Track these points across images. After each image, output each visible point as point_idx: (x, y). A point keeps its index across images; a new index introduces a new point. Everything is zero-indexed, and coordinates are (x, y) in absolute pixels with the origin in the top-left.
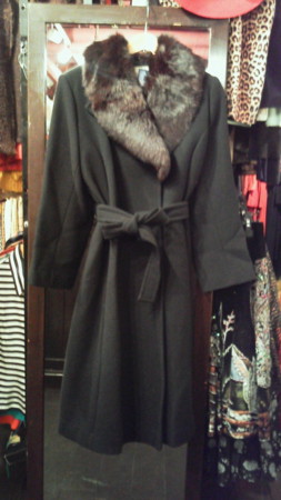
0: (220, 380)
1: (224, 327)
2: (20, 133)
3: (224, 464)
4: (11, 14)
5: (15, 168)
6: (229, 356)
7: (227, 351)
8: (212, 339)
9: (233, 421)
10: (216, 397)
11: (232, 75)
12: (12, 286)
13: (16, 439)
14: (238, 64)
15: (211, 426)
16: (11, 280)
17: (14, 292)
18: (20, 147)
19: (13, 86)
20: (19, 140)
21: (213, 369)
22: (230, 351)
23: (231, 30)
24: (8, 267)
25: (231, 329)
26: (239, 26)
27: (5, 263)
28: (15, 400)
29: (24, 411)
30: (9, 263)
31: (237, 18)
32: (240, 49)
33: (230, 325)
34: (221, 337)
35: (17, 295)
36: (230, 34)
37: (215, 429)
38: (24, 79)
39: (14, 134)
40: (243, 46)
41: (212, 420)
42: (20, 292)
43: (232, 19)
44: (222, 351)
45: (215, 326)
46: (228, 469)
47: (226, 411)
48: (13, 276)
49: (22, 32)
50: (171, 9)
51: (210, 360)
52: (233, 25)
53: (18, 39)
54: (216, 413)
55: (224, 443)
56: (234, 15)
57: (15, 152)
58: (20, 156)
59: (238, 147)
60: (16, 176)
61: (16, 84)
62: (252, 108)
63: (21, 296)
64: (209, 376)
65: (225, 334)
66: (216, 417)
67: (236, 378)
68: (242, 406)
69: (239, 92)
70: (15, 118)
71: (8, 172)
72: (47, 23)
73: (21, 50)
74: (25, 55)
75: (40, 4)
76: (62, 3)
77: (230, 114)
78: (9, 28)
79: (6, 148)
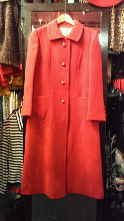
0: (111, 164)
1: (111, 141)
2: (21, 59)
3: (114, 204)
4: (17, 9)
5: (18, 74)
6: (114, 153)
7: (113, 151)
8: (106, 146)
9: (117, 183)
10: (109, 172)
11: (111, 30)
12: (17, 126)
13: (18, 197)
14: (113, 26)
15: (107, 186)
16: (16, 124)
17: (18, 129)
18: (21, 65)
19: (18, 40)
20: (20, 62)
21: (107, 160)
22: (115, 151)
23: (110, 12)
24: (15, 118)
25: (114, 141)
26: (113, 10)
27: (14, 116)
28: (18, 179)
30: (16, 116)
31: (112, 7)
34: (110, 146)
35: (19, 130)
36: (110, 14)
38: (23, 36)
39: (18, 59)
40: (115, 19)
43: (110, 8)
44: (111, 152)
45: (107, 141)
46: (115, 206)
47: (114, 179)
48: (17, 122)
49: (22, 16)
50: (85, 4)
51: (106, 156)
53: (20, 18)
54: (109, 180)
55: (113, 194)
57: (19, 66)
58: (21, 68)
60: (18, 78)
61: (19, 38)
62: (120, 45)
63: (21, 131)
65: (112, 144)
66: (109, 182)
67: (118, 163)
68: (121, 175)
69: (115, 38)
70: (19, 52)
71: (15, 77)
72: (32, 11)
73: (22, 23)
74: (23, 25)
75: (29, 4)
76: (39, 3)
77: (111, 47)
78: (16, 15)
79: (15, 65)
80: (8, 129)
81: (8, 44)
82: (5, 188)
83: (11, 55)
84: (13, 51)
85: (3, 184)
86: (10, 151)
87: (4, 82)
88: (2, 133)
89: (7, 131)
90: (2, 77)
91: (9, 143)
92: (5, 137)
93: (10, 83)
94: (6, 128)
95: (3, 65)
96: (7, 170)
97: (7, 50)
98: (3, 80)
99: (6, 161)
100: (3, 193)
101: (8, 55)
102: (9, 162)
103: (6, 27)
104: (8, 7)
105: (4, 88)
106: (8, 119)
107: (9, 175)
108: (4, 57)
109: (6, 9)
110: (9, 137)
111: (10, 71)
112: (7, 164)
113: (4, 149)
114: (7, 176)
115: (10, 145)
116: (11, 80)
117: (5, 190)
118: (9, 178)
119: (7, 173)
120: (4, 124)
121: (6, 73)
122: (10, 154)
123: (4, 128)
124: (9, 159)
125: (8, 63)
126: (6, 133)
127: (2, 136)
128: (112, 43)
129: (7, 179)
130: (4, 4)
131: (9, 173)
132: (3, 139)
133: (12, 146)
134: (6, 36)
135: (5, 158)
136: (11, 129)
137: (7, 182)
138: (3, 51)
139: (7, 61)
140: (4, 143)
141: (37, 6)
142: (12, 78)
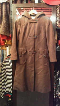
0: (56, 85)
1: (57, 74)
2: (11, 31)
3: (58, 105)
4: (9, 6)
5: (10, 39)
8: (54, 76)
10: (55, 90)
11: (57, 17)
13: (10, 99)
14: (58, 15)
15: (54, 96)
16: (9, 64)
17: (10, 66)
18: (11, 35)
19: (9, 22)
20: (10, 33)
21: (55, 83)
22: (59, 79)
24: (8, 61)
25: (59, 74)
26: (58, 7)
27: (7, 60)
28: (10, 91)
29: (12, 93)
30: (8, 60)
31: (58, 5)
32: (59, 12)
33: (58, 73)
34: (56, 76)
36: (57, 9)
37: (56, 97)
38: (11, 20)
39: (9, 32)
41: (55, 95)
42: (11, 66)
43: (57, 5)
44: (57, 79)
45: (55, 73)
47: (58, 93)
48: (9, 63)
49: (11, 10)
50: (43, 4)
51: (54, 81)
52: (57, 7)
53: (10, 12)
54: (56, 93)
55: (57, 100)
56: (57, 4)
57: (10, 36)
58: (11, 37)
59: (58, 34)
60: (10, 41)
61: (10, 21)
63: (11, 67)
64: (54, 85)
66: (56, 94)
69: (59, 21)
70: (10, 28)
71: (8, 40)
72: (16, 8)
73: (11, 14)
74: (12, 15)
75: (15, 4)
76: (20, 3)
77: (57, 26)
78: (8, 9)
79: (8, 35)
80: (5, 66)
81: (4, 24)
82: (3, 95)
83: (6, 30)
84: (7, 28)
85: (3, 93)
86: (6, 77)
87: (3, 43)
88: (2, 68)
89: (4, 67)
90: (2, 40)
91: (5, 73)
92: (3, 70)
93: (5, 44)
94: (4, 66)
95: (2, 35)
96: (4, 86)
97: (4, 28)
98: (2, 42)
99: (4, 82)
100: (3, 98)
101: (4, 30)
102: (6, 82)
103: (3, 16)
104: (4, 5)
105: (3, 46)
106: (5, 61)
107: (6, 89)
108: (2, 31)
109: (3, 6)
110: (5, 70)
111: (5, 38)
112: (4, 84)
113: (3, 76)
114: (4, 89)
115: (6, 74)
116: (6, 42)
117: (3, 96)
118: (5, 90)
119: (4, 88)
120: (3, 64)
121: (4, 39)
122: (6, 78)
123: (3, 66)
124: (5, 81)
125: (4, 34)
126: (4, 68)
127: (2, 69)
128: (58, 24)
129: (4, 91)
130: (2, 4)
131: (6, 87)
132: (2, 71)
133: (7, 75)
134: (3, 20)
135: (4, 81)
136: (6, 66)
137: (4, 92)
138: (2, 28)
139: (4, 33)
140: (3, 73)
141: (18, 5)
142: (6, 41)
